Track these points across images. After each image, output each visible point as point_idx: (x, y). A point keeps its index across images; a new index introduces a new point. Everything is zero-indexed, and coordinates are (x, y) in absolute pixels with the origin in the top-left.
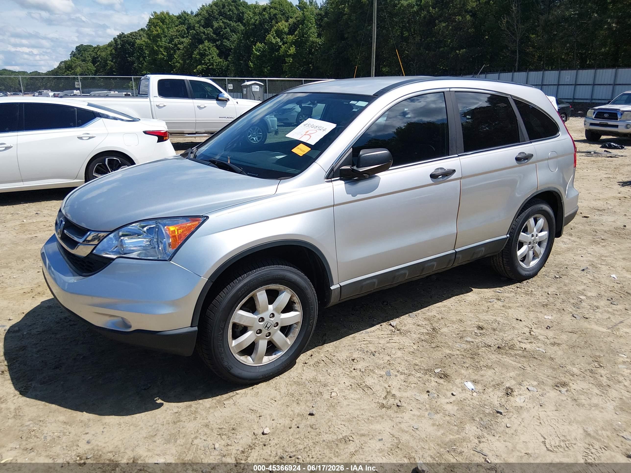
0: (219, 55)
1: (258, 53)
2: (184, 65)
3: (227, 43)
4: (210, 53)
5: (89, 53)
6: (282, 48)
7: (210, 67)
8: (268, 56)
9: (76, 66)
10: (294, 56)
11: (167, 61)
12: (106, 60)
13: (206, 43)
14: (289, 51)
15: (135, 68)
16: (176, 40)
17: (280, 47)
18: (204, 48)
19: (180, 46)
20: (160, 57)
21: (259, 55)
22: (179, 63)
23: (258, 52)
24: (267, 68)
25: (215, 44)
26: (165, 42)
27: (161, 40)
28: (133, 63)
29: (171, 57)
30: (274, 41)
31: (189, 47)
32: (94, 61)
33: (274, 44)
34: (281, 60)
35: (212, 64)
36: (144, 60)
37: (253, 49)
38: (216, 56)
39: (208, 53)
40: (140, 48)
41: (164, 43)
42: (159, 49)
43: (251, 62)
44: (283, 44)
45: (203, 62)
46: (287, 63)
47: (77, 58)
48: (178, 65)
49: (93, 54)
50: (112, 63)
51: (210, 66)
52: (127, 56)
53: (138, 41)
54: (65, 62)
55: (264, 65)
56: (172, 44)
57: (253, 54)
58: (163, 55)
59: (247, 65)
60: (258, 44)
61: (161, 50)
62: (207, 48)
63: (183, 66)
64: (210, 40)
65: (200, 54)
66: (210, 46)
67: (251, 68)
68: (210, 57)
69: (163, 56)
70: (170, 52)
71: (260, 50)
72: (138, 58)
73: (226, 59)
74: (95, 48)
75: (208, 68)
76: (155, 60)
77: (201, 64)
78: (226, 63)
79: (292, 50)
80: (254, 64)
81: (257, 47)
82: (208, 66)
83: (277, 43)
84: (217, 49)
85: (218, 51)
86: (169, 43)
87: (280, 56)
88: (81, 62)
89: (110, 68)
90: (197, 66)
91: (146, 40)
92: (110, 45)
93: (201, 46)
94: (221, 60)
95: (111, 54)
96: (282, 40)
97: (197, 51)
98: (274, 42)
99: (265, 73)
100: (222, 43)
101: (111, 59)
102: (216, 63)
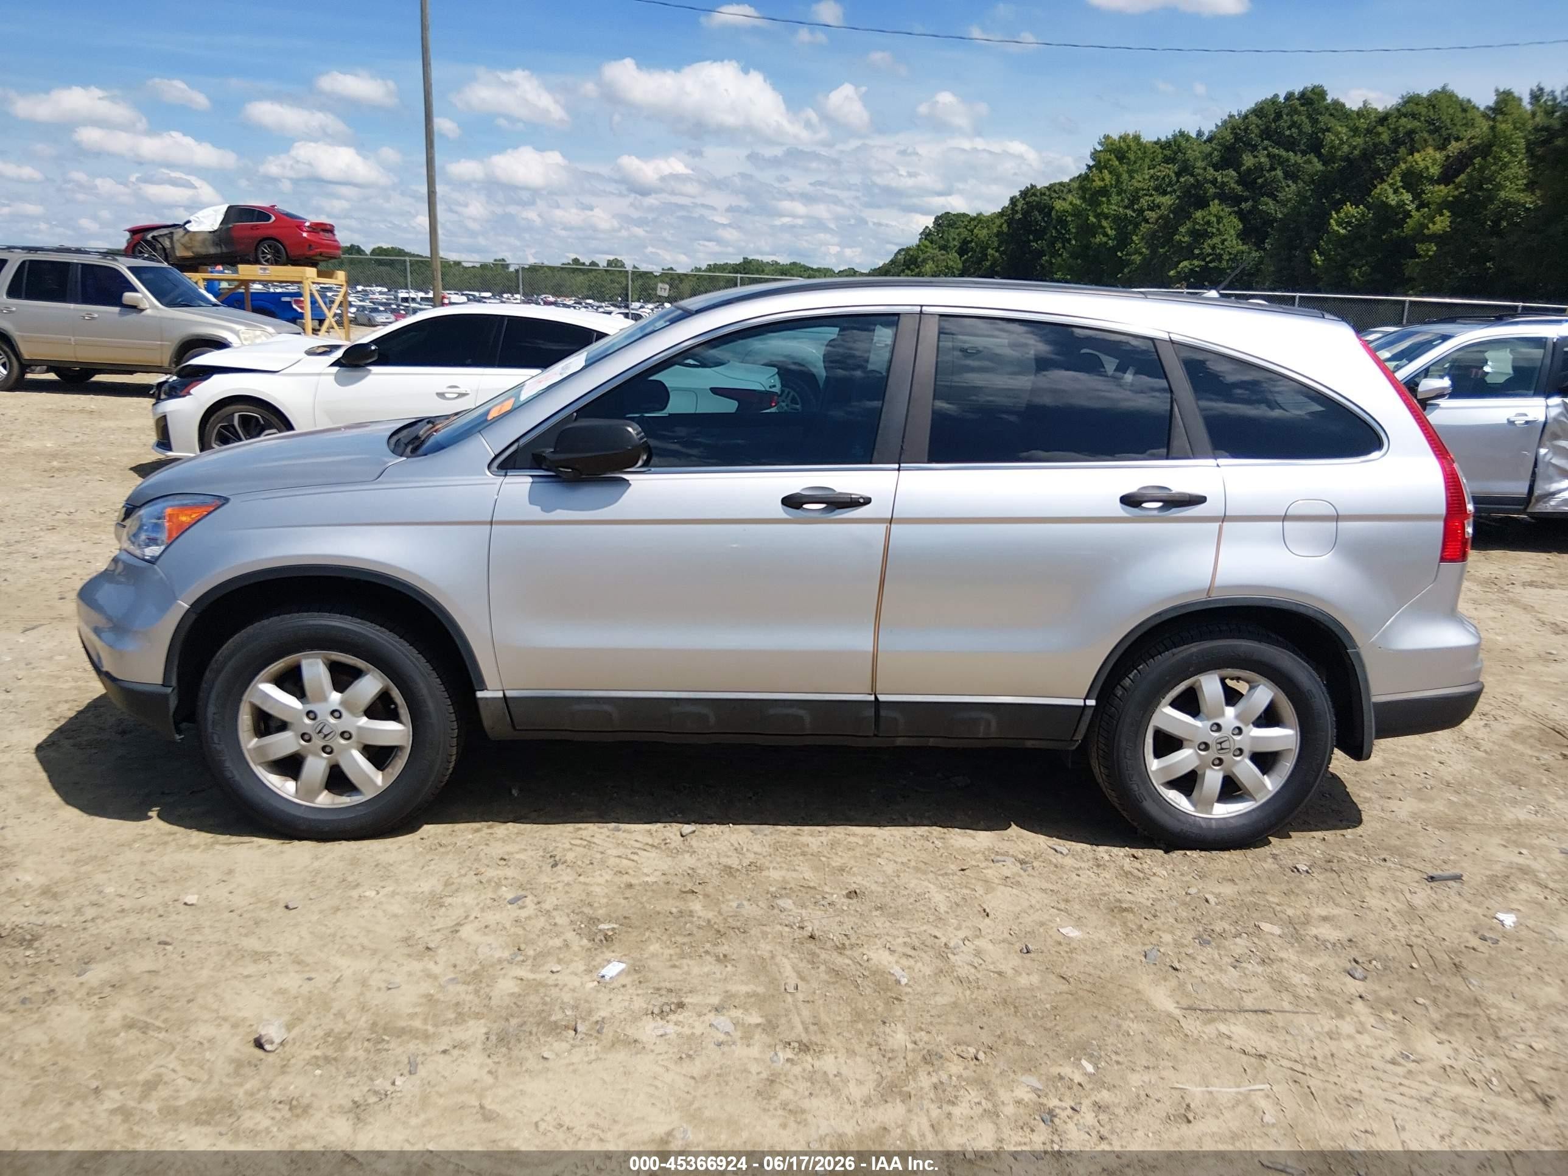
0: (1243, 236)
1: (1342, 231)
2: (1152, 259)
3: (1268, 206)
4: (1218, 230)
5: (957, 231)
6: (1411, 217)
7: (1211, 265)
8: (1369, 238)
9: (924, 261)
10: (1439, 239)
11: (1114, 249)
12: (984, 248)
13: (1215, 207)
14: (1430, 225)
15: (1042, 266)
16: (1144, 202)
17: (1408, 214)
18: (1208, 218)
19: (1151, 215)
20: (1098, 240)
21: (1344, 236)
22: (1141, 254)
23: (1345, 228)
24: (1360, 268)
25: (1236, 209)
26: (1117, 205)
27: (1109, 201)
28: (1041, 253)
29: (1123, 240)
30: (1393, 200)
31: (1172, 216)
32: (961, 252)
33: (1390, 206)
34: (1405, 248)
35: (1219, 258)
36: (1064, 247)
37: (1332, 221)
38: (1234, 237)
39: (1214, 230)
40: (1062, 221)
41: (1114, 207)
42: (1100, 221)
43: (1320, 254)
44: (1418, 209)
45: (1197, 252)
46: (1419, 256)
47: (932, 242)
48: (1137, 258)
49: (965, 233)
50: (997, 254)
51: (1210, 262)
52: (1031, 237)
53: (1059, 205)
54: (907, 250)
55: (1352, 262)
56: (1134, 211)
57: (1328, 232)
58: (1106, 235)
59: (1308, 261)
60: (1349, 208)
61: (1104, 223)
62: (1215, 219)
63: (1147, 262)
64: (1225, 197)
65: (1193, 233)
66: (1222, 214)
67: (1316, 266)
68: (1216, 240)
69: (1104, 239)
70: (1126, 227)
71: (1349, 223)
72: (1052, 244)
73: (1259, 245)
74: (973, 219)
75: (1206, 268)
76: (1087, 247)
77: (1191, 256)
78: (1256, 254)
79: (1441, 223)
80: (1328, 259)
81: (1342, 215)
82: (1207, 263)
83: (1401, 204)
84: (1240, 220)
85: (1241, 226)
86: (1126, 207)
87: (1405, 238)
88: (936, 251)
89: (991, 265)
90: (1179, 262)
91: (1078, 202)
92: (1001, 214)
93: (1199, 214)
94: (1245, 248)
95: (999, 234)
96: (1417, 196)
97: (1189, 224)
98: (1393, 203)
99: (1353, 282)
100: (1254, 207)
101: (996, 244)
102: (1230, 254)
